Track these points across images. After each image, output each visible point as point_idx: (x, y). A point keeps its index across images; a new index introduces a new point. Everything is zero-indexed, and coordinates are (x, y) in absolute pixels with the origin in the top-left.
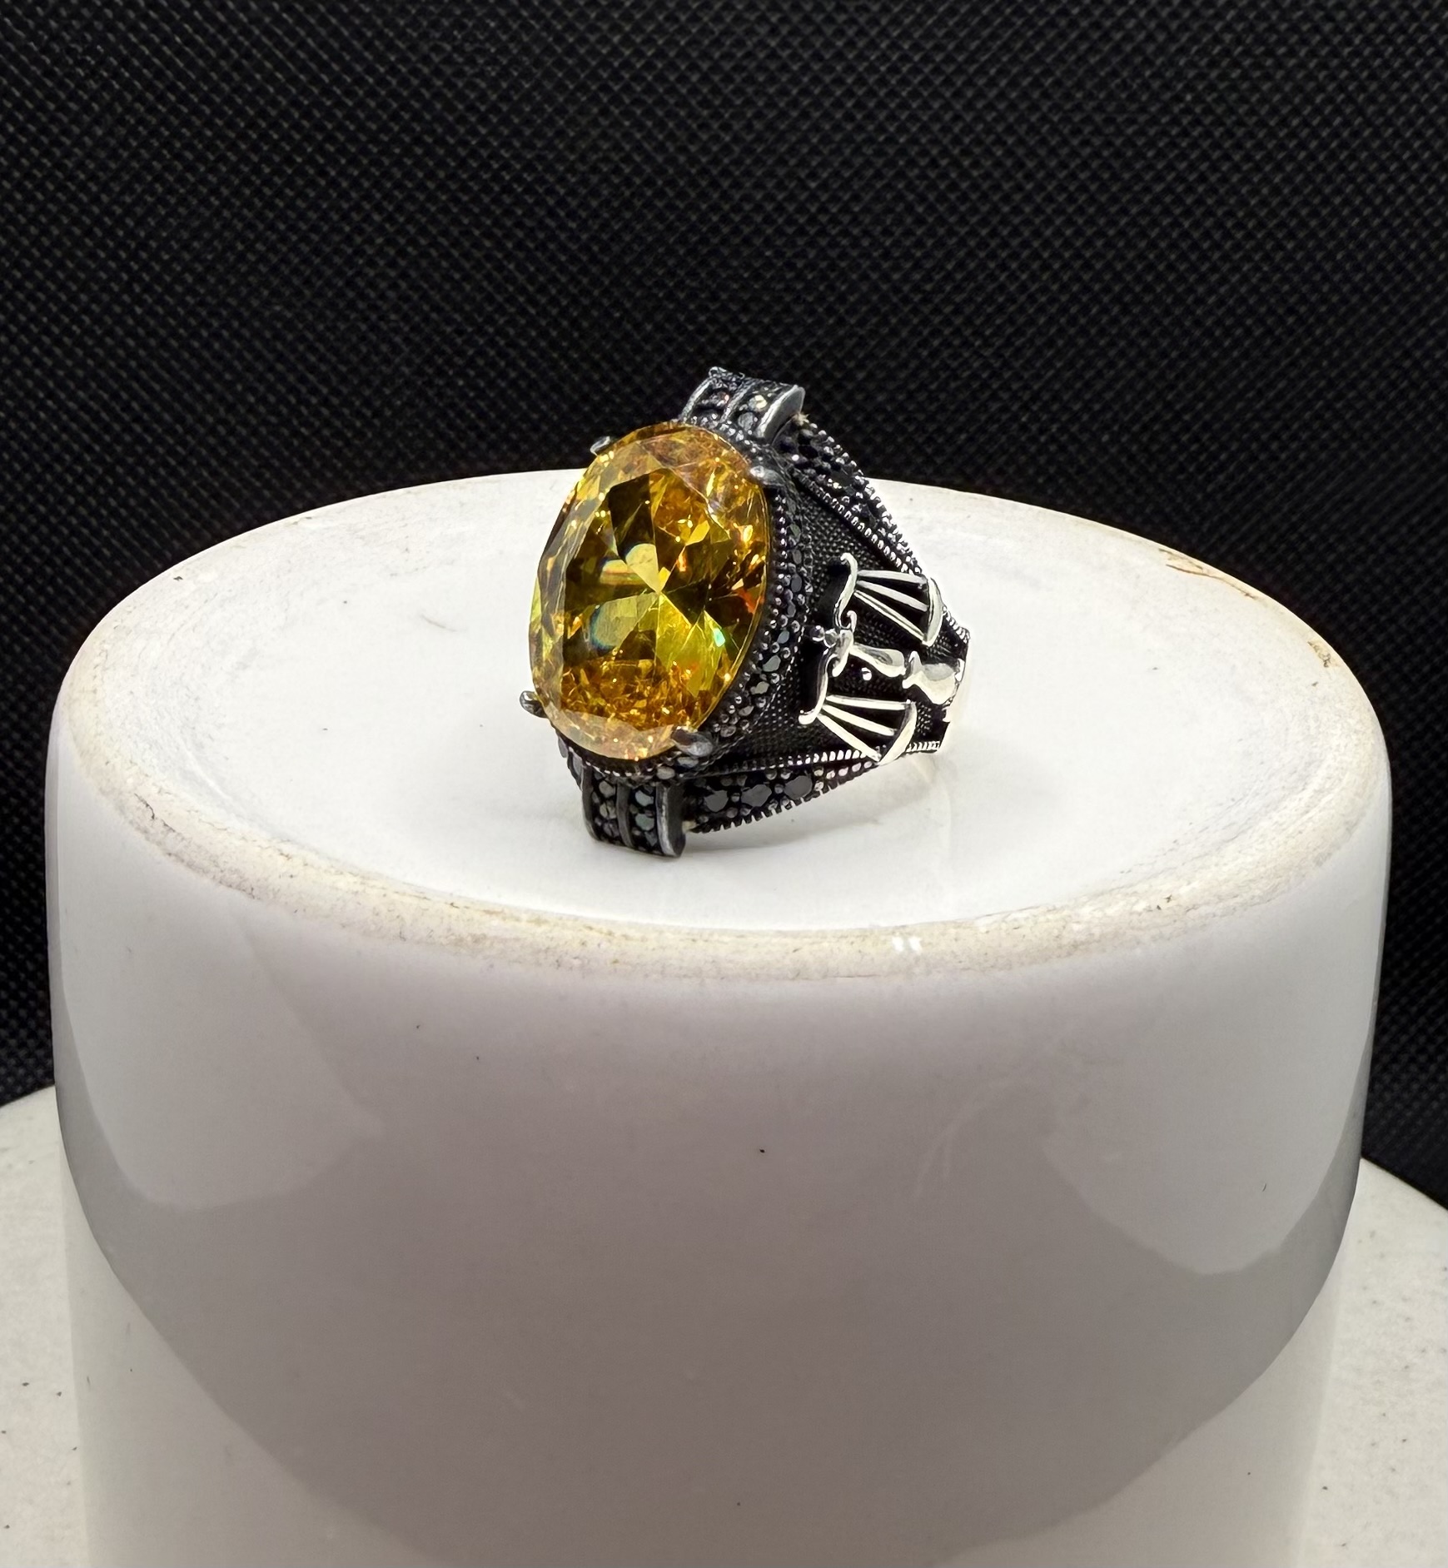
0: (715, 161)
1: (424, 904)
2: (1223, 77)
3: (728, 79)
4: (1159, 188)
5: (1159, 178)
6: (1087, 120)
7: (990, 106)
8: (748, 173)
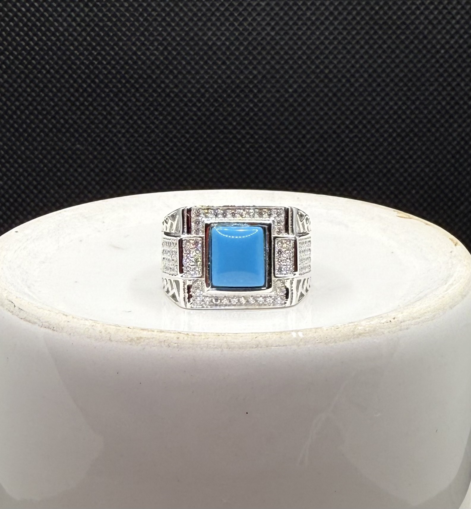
0: (251, 82)
1: (118, 328)
2: (456, 42)
3: (255, 48)
4: (432, 89)
5: (432, 85)
6: (402, 62)
7: (362, 57)
8: (264, 87)
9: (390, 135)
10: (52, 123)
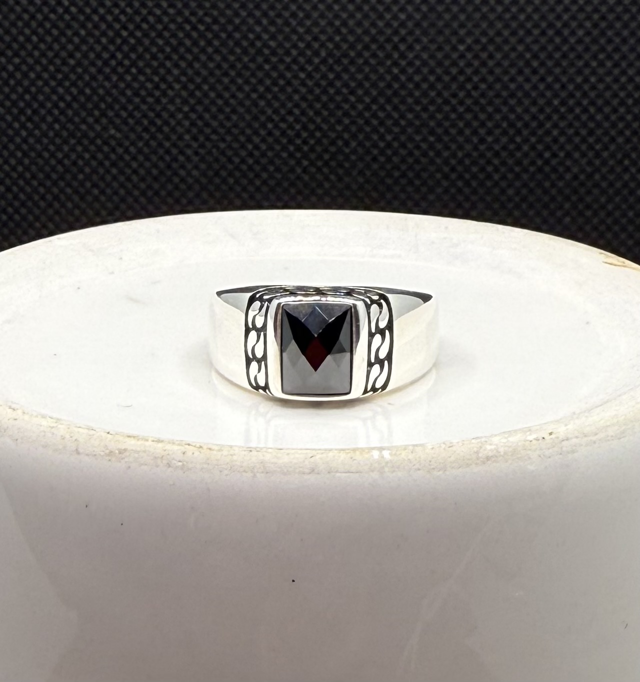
1: (92, 432)
10: (71, 94)
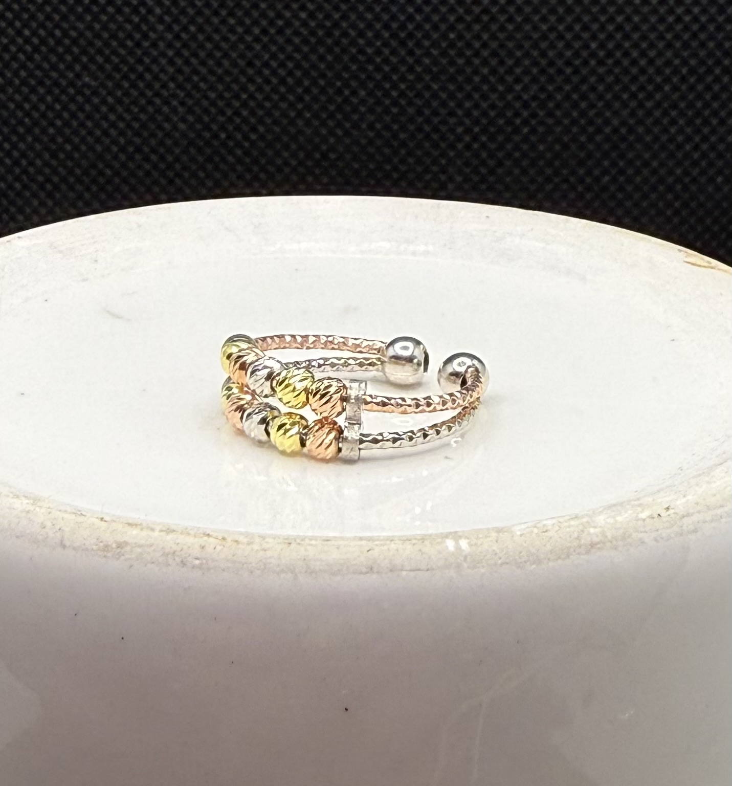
1: (81, 518)
9: (676, 71)
